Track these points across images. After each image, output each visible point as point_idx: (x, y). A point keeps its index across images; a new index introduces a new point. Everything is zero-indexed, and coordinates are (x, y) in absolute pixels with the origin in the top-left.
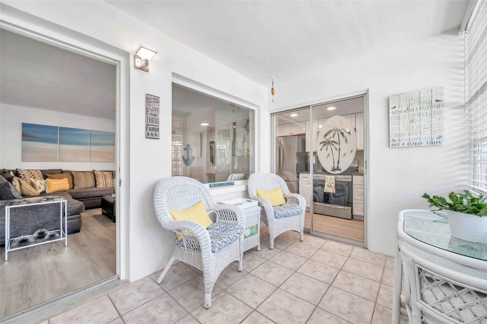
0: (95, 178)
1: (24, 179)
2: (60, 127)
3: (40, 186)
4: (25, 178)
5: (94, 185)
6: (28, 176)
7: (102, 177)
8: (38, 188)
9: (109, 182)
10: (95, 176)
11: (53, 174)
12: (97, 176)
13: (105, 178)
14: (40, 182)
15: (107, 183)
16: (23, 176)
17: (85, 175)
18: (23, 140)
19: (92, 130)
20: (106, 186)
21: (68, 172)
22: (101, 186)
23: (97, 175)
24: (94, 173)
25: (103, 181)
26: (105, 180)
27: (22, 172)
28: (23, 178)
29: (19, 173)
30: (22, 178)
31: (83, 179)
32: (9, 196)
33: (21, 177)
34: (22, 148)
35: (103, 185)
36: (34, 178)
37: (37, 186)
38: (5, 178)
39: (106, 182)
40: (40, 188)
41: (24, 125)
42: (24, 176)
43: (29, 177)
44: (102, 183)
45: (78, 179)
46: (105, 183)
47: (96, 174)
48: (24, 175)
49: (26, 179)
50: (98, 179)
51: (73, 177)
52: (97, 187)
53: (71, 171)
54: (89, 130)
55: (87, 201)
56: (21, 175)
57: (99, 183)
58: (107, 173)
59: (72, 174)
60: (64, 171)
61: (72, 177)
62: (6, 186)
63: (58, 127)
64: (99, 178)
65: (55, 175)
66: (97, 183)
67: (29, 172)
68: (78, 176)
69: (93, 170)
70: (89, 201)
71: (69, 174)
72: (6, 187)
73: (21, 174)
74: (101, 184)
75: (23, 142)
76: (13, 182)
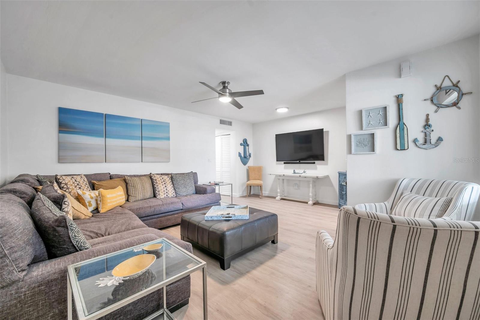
0: (153, 186)
1: (67, 191)
2: (105, 115)
3: (90, 201)
4: (68, 188)
5: (152, 195)
6: (72, 185)
7: (162, 182)
8: (87, 204)
9: (170, 189)
10: (153, 183)
11: (101, 181)
12: (155, 182)
13: (165, 184)
14: (90, 195)
15: (168, 191)
16: (65, 186)
17: (141, 180)
18: (60, 131)
19: (143, 119)
20: (167, 195)
21: (119, 178)
22: (162, 196)
23: (156, 180)
24: (151, 177)
25: (164, 188)
26: (166, 186)
27: (64, 180)
28: (66, 189)
29: (60, 181)
30: (64, 189)
31: (139, 186)
32: (65, 246)
33: (63, 187)
34: (59, 143)
35: (164, 194)
36: (80, 188)
37: (86, 202)
38: (49, 198)
39: (166, 189)
40: (90, 205)
41: (62, 111)
42: (67, 186)
43: (74, 187)
44: (163, 191)
45: (134, 187)
46: (166, 191)
47: (154, 179)
48: (66, 184)
49: (70, 190)
50: (157, 186)
51: (127, 184)
52: (157, 197)
53: (124, 176)
54: (141, 119)
55: (152, 220)
56: (62, 185)
57: (159, 191)
58: (165, 177)
59: (125, 180)
60: (113, 175)
61: (125, 184)
62: (58, 226)
63: (103, 114)
64: (158, 184)
65: (103, 182)
66: (157, 192)
67: (73, 179)
68: (133, 183)
69: (151, 174)
70: (154, 220)
71: (121, 180)
72: (59, 229)
73: (62, 183)
74: (162, 193)
75: (61, 134)
76: (64, 206)
